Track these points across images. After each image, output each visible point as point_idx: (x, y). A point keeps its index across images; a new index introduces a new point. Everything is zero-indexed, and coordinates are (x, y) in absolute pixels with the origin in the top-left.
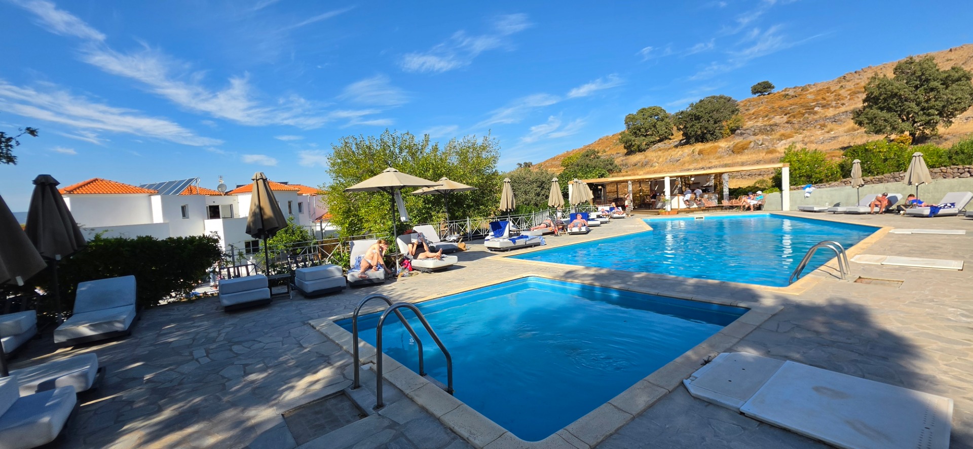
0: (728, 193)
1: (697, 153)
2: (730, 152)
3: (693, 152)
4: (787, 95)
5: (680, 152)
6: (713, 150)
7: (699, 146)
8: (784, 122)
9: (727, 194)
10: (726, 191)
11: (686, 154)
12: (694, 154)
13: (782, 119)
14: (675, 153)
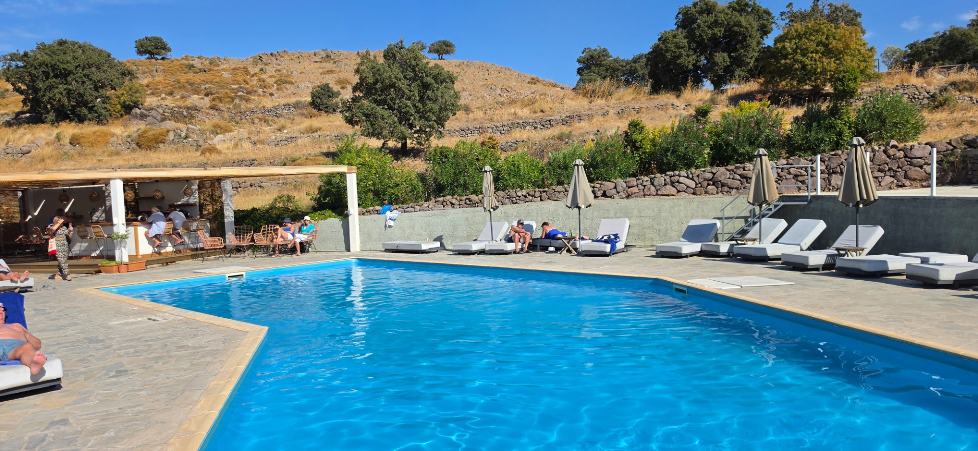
0: (233, 220)
1: (67, 141)
2: (134, 145)
3: (58, 138)
4: (192, 66)
5: (28, 137)
6: (100, 139)
7: (69, 129)
8: (208, 106)
9: (230, 222)
10: (229, 217)
11: (44, 142)
12: (62, 142)
13: (202, 101)
14: (17, 136)
